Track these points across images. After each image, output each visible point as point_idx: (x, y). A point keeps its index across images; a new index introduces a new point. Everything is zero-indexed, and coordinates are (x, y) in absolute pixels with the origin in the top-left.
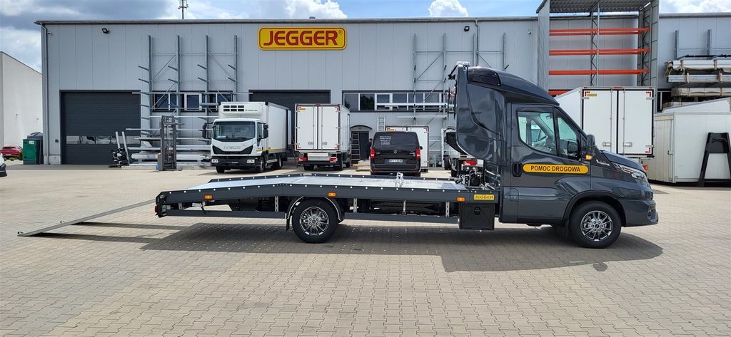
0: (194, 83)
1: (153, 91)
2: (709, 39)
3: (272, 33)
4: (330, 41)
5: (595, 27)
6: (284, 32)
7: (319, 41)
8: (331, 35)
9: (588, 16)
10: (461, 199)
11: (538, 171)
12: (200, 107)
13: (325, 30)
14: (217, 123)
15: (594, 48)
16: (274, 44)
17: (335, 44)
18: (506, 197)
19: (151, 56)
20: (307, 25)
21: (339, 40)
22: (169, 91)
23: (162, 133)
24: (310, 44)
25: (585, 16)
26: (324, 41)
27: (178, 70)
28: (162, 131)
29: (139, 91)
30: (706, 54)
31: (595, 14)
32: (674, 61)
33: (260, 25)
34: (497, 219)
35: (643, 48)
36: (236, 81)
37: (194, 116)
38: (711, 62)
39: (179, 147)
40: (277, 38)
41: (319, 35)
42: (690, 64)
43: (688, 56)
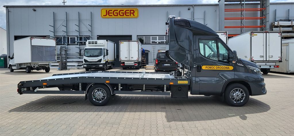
0: (73, 32)
1: (56, 36)
2: (289, 13)
3: (106, 11)
4: (132, 14)
5: (243, 8)
6: (112, 11)
7: (127, 14)
8: (132, 12)
9: (240, 4)
10: (172, 83)
11: (209, 69)
12: (76, 43)
13: (129, 10)
14: (86, 49)
15: (242, 17)
16: (108, 16)
17: (134, 15)
18: (193, 82)
19: (55, 21)
20: (122, 7)
21: (136, 14)
22: (62, 36)
23: (61, 54)
24: (123, 15)
25: (238, 4)
26: (129, 14)
27: (66, 27)
28: (61, 53)
29: (49, 36)
30: (287, 19)
31: (243, 3)
32: (275, 22)
33: (101, 7)
34: (189, 93)
35: (262, 17)
36: (91, 31)
37: (74, 46)
38: (290, 22)
39: (68, 60)
40: (109, 13)
41: (127, 12)
42: (282, 23)
43: (281, 20)
